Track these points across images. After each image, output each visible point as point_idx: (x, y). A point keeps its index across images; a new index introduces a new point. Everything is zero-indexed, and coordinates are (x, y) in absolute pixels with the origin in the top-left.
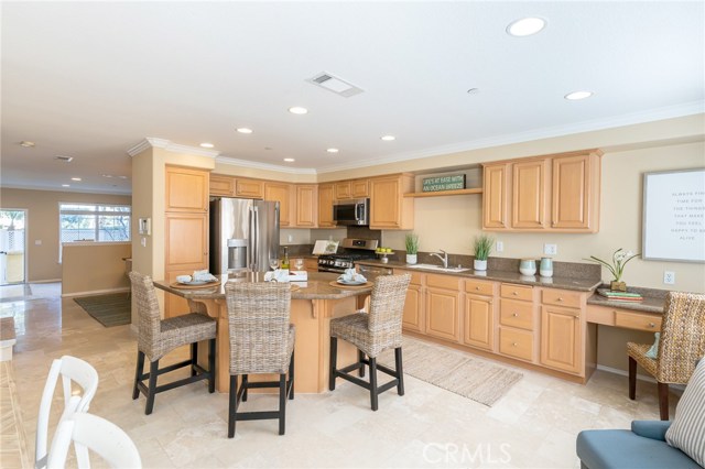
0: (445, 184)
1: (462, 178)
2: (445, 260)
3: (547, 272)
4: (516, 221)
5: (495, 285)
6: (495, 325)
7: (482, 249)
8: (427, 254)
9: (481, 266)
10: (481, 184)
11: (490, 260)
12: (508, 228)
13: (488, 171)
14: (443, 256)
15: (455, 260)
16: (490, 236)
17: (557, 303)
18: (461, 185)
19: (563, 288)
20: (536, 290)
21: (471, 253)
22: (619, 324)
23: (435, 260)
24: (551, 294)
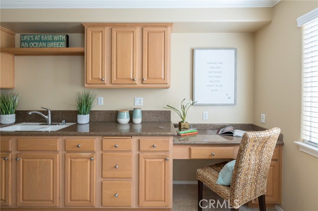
0: (46, 41)
1: (64, 38)
2: (49, 118)
3: (138, 120)
4: (114, 79)
5: (97, 140)
6: (97, 180)
7: (84, 104)
8: (26, 112)
9: (84, 119)
10: (83, 44)
11: (92, 113)
12: (108, 85)
13: (89, 32)
14: (46, 113)
15: (58, 117)
16: (91, 93)
17: (153, 149)
18: (64, 44)
19: (156, 135)
20: (134, 140)
21: (74, 108)
22: (193, 157)
23: (38, 118)
24: (146, 142)
